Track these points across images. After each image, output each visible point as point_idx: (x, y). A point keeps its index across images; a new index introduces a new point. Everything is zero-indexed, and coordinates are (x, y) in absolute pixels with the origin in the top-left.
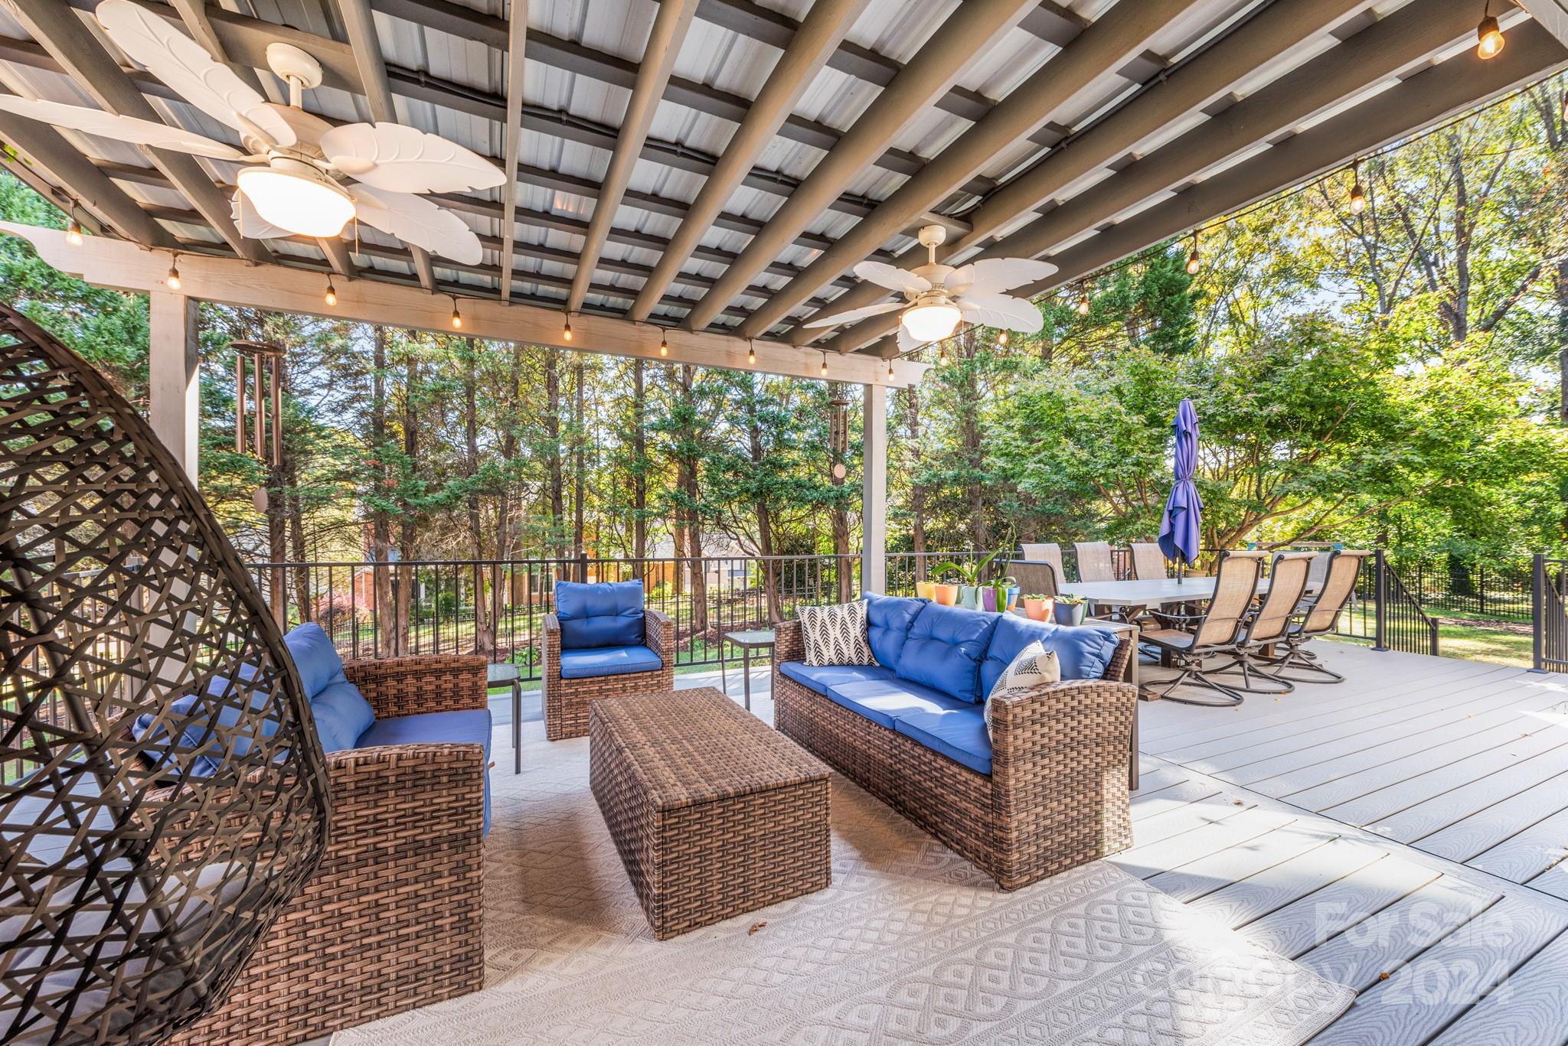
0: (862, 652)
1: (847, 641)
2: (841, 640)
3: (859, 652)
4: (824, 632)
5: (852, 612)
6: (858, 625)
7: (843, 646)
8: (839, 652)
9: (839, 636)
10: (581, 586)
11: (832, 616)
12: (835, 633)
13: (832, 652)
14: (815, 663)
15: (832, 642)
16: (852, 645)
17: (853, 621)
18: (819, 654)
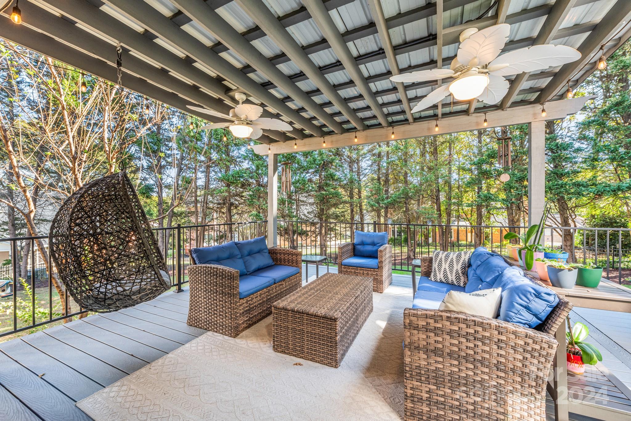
0: (460, 279)
1: (451, 271)
2: (448, 270)
3: (458, 278)
4: (440, 265)
5: (459, 256)
6: (460, 264)
7: (448, 273)
8: (445, 276)
9: (447, 268)
10: (362, 233)
11: (447, 257)
12: (446, 266)
13: (442, 276)
14: (433, 279)
15: (443, 270)
16: (454, 274)
17: (458, 262)
18: (435, 275)
